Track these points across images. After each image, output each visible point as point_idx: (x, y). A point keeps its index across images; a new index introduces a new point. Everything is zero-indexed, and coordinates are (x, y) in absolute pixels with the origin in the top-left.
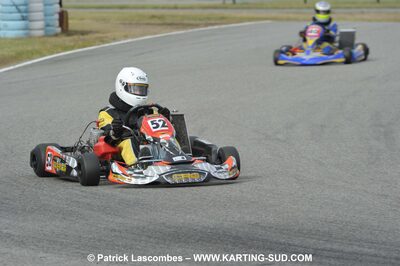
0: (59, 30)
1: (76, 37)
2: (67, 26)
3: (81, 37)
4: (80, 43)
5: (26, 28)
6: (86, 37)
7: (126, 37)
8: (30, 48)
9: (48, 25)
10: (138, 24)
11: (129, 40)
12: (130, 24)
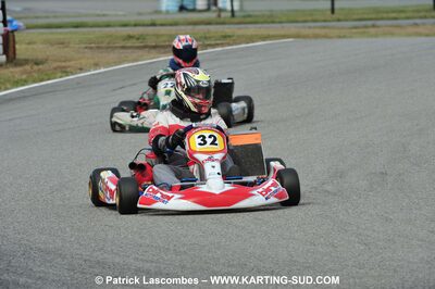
0: (4, 58)
1: (28, 67)
2: (15, 53)
3: (36, 67)
4: (36, 75)
6: (41, 67)
7: (97, 65)
10: (110, 48)
11: (102, 70)
12: (98, 47)
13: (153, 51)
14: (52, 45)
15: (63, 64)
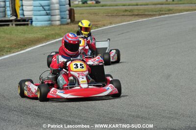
0: (69, 20)
2: (74, 18)
5: (49, 20)
7: (111, 24)
8: (53, 32)
9: (62, 18)
10: (117, 16)
11: (114, 26)
12: (112, 16)
13: (136, 17)
14: (91, 14)
15: (96, 23)
